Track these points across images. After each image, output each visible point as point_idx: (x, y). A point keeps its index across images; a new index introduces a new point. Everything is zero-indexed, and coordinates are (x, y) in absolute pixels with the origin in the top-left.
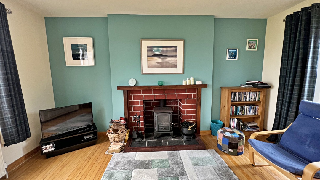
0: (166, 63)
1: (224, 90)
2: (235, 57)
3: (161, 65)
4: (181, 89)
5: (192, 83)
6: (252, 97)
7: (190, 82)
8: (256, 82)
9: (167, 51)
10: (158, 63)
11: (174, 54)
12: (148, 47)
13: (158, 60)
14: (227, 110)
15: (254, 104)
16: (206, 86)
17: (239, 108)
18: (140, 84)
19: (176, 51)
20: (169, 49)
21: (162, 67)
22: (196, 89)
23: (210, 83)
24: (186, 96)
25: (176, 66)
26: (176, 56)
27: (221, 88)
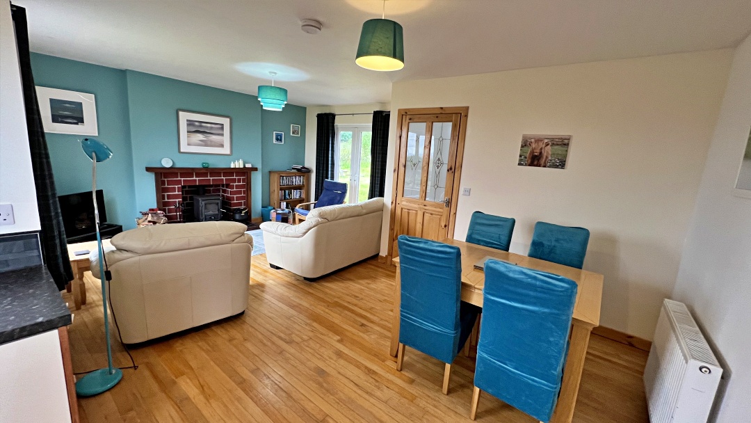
0: (211, 141)
1: (272, 174)
2: (281, 140)
3: (205, 144)
4: (229, 172)
5: (242, 166)
6: (297, 181)
7: (239, 164)
8: (299, 167)
9: (211, 128)
10: (200, 141)
11: (221, 132)
12: (187, 120)
13: (200, 137)
14: (277, 194)
15: (299, 188)
16: (256, 169)
17: (287, 192)
18: (178, 165)
19: (222, 128)
20: (213, 126)
21: (206, 145)
22: (245, 173)
23: (259, 166)
24: (234, 181)
25: (222, 146)
26: (222, 135)
27: (270, 172)
